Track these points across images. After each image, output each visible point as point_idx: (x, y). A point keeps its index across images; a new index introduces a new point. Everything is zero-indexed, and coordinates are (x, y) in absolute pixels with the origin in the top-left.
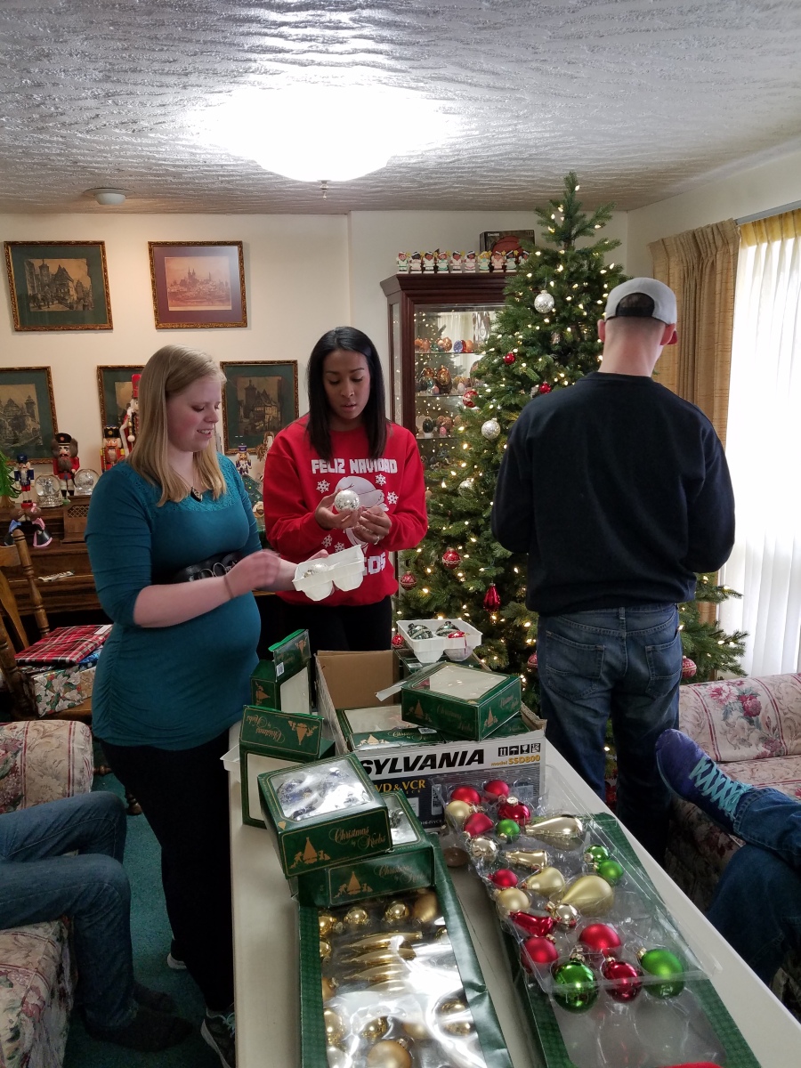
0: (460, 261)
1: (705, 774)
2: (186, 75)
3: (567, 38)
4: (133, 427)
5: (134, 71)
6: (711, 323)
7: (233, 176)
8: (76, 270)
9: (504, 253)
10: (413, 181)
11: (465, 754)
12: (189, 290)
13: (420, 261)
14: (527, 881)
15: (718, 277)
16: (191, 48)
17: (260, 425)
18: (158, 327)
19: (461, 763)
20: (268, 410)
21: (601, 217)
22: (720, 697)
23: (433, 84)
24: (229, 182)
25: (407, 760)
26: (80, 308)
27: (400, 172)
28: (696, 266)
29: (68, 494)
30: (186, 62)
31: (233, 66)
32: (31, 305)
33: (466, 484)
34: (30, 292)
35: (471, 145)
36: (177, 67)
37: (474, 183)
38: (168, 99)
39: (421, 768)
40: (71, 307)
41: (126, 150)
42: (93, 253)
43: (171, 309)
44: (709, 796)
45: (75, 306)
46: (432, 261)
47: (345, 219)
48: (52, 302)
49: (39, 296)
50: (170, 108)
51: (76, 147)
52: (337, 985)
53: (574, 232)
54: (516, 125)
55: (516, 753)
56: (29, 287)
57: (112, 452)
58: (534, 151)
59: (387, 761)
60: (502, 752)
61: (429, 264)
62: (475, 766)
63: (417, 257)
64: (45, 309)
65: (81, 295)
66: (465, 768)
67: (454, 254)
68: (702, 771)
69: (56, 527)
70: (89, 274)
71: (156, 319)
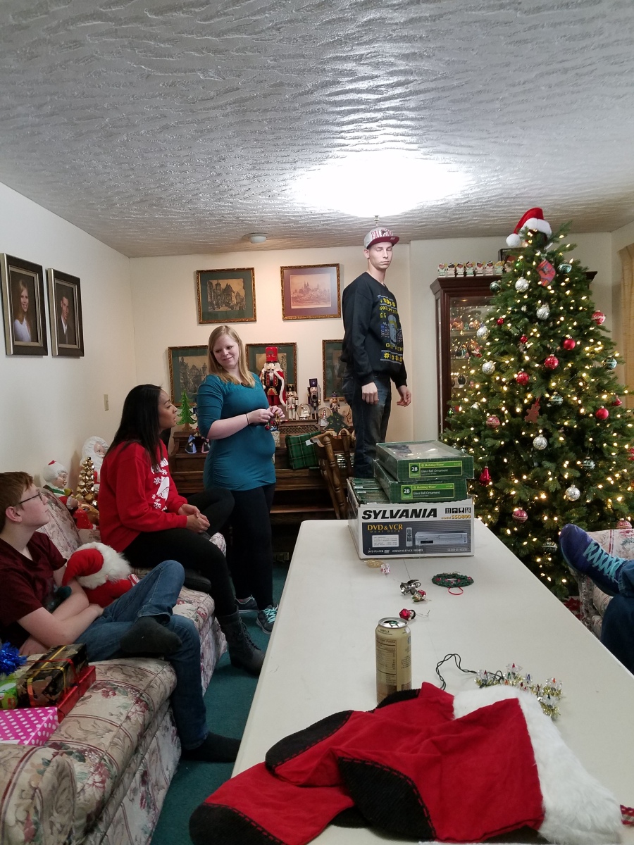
0: (482, 268)
1: (594, 552)
2: (295, 162)
4: (265, 381)
7: (329, 220)
8: (236, 285)
9: (513, 262)
12: (305, 295)
13: (454, 269)
18: (284, 319)
19: (423, 516)
21: (564, 231)
25: (392, 511)
26: (238, 309)
30: (294, 156)
32: (210, 308)
34: (209, 300)
39: (400, 517)
40: (232, 307)
41: (266, 208)
42: (247, 275)
43: (293, 307)
44: (597, 567)
45: (235, 307)
46: (462, 268)
47: (407, 246)
48: (222, 306)
49: (214, 302)
51: (238, 208)
55: (456, 512)
56: (209, 296)
59: (380, 511)
60: (447, 511)
62: (431, 518)
63: (452, 266)
64: (217, 310)
65: (239, 300)
66: (426, 519)
67: (478, 264)
68: (592, 550)
70: (244, 288)
71: (283, 314)
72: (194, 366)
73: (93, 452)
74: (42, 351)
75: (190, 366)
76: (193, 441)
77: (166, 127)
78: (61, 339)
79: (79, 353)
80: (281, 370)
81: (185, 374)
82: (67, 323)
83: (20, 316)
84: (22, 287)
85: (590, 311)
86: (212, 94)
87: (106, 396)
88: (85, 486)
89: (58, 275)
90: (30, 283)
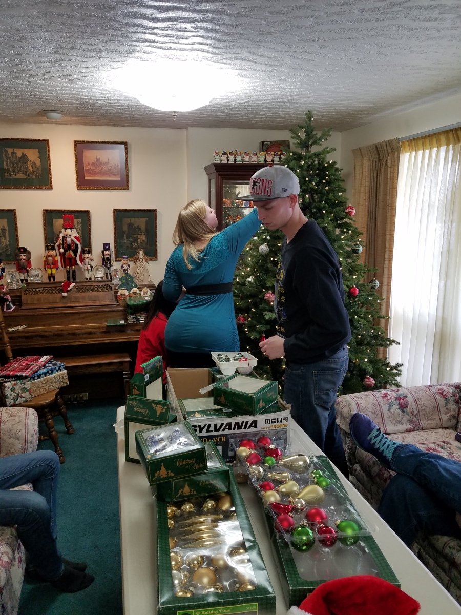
0: (248, 156)
1: (376, 437)
2: (101, 52)
3: (307, 41)
4: (63, 245)
5: (72, 49)
6: (385, 194)
7: (123, 106)
8: (32, 155)
9: (273, 153)
10: (224, 112)
11: (247, 422)
12: (96, 168)
13: (226, 156)
14: (279, 487)
15: (389, 169)
16: (105, 38)
17: (135, 245)
18: (78, 188)
19: (245, 428)
20: (140, 237)
21: (326, 136)
22: (387, 398)
23: (235, 62)
24: (121, 109)
25: (216, 425)
26: (34, 177)
27: (217, 107)
28: (377, 164)
29: (24, 282)
30: (101, 45)
31: (127, 48)
32: (6, 174)
33: (250, 279)
34: (5, 167)
35: (255, 94)
36: (96, 48)
37: (257, 114)
38: (90, 64)
39: (224, 430)
40: (29, 176)
41: (64, 90)
42: (42, 146)
43: (86, 178)
44: (378, 448)
45: (31, 175)
46: (233, 156)
47: (185, 132)
48: (18, 173)
49: (11, 169)
50: (90, 69)
51: (36, 88)
52: (177, 541)
53: (310, 143)
54: (280, 84)
55: (275, 422)
56: (5, 164)
57: (50, 258)
58: (290, 98)
59: (205, 426)
60: (267, 421)
61: (231, 158)
62: (253, 429)
63: (225, 154)
64: (14, 177)
65: (35, 169)
66: (247, 430)
67: (245, 153)
68: (375, 435)
69: (17, 300)
70: (40, 158)
71: (77, 184)
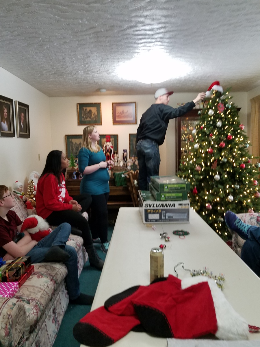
1: (238, 223)
8: (94, 110)
11: (170, 204)
12: (122, 115)
18: (113, 124)
19: (170, 207)
32: (82, 119)
34: (82, 115)
39: (160, 207)
40: (92, 119)
42: (98, 106)
43: (117, 120)
44: (240, 228)
48: (88, 118)
49: (85, 116)
51: (95, 78)
55: (183, 205)
56: (82, 114)
59: (152, 204)
60: (179, 205)
62: (173, 208)
64: (85, 120)
65: (95, 116)
70: (97, 111)
72: (76, 143)
73: (34, 177)
74: (13, 135)
75: (74, 143)
76: (75, 174)
77: (65, 43)
78: (21, 130)
79: (28, 136)
80: (112, 145)
81: (72, 146)
82: (23, 124)
83: (4, 120)
84: (4, 108)
85: (238, 124)
86: (85, 29)
87: (39, 155)
88: (30, 192)
89: (20, 103)
90: (8, 106)
